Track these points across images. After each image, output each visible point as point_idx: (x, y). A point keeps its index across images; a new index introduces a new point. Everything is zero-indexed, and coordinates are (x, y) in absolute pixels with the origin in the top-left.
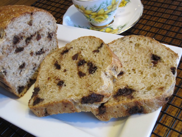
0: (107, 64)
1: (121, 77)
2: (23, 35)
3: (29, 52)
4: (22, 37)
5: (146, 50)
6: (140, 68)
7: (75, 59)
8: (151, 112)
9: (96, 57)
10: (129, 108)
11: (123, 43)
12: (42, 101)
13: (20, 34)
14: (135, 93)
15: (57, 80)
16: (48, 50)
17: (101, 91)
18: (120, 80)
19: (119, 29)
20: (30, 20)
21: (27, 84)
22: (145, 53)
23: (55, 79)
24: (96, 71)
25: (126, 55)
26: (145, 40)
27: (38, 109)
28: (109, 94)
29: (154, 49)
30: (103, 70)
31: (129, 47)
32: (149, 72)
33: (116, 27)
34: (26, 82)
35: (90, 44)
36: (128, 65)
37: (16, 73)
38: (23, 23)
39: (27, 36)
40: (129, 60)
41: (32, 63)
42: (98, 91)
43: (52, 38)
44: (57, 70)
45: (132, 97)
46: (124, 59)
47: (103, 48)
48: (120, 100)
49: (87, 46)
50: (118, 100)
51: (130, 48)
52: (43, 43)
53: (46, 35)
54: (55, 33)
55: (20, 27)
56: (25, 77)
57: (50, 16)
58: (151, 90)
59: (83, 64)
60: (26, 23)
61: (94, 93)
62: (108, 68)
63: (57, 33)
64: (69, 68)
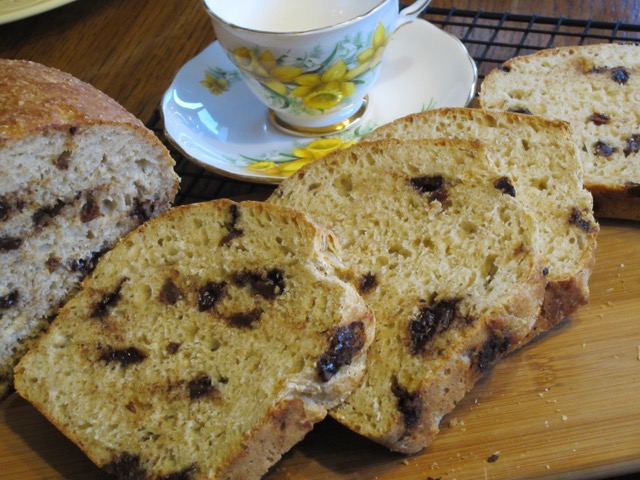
2: (26, 198)
3: (42, 256)
4: (20, 204)
13: (15, 193)
20: (62, 151)
38: (33, 159)
39: (41, 203)
41: (49, 298)
52: (107, 233)
53: (124, 207)
54: (165, 202)
55: (20, 171)
57: (151, 144)
60: (46, 159)
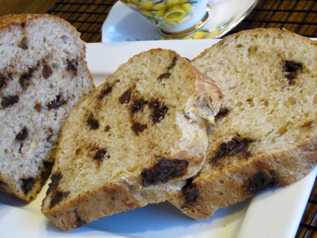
0: (186, 96)
1: (224, 119)
2: (12, 70)
3: (31, 105)
4: (10, 75)
5: (271, 56)
6: (262, 93)
7: (125, 101)
8: (296, 181)
9: (164, 87)
10: (246, 179)
11: (224, 52)
12: (67, 196)
13: (5, 68)
14: (254, 146)
15: (92, 150)
16: (73, 96)
17: (178, 151)
18: (221, 126)
19: (221, 28)
20: (21, 38)
21: (40, 172)
22: (271, 61)
23: (89, 149)
24: (166, 115)
25: (231, 74)
26: (268, 35)
27: (61, 214)
28: (199, 157)
29: (288, 51)
30: (180, 109)
31: (237, 57)
32: (282, 97)
33: (215, 27)
34: (36, 169)
35: (153, 66)
36: (237, 94)
37: (10, 150)
38: (8, 46)
39: (21, 71)
40: (239, 83)
41: (43, 127)
42: (171, 153)
43: (79, 70)
44: (92, 131)
45: (248, 155)
46: (228, 83)
47: (176, 67)
48: (223, 166)
49: (146, 71)
50: (221, 166)
51: (239, 59)
52: (59, 83)
53: (63, 66)
54: (82, 59)
55: (4, 55)
56: (33, 159)
57: (65, 25)
58: (287, 133)
59: (140, 107)
60: (15, 45)
61: (164, 158)
62: (189, 103)
63: (86, 60)
64: (115, 121)
